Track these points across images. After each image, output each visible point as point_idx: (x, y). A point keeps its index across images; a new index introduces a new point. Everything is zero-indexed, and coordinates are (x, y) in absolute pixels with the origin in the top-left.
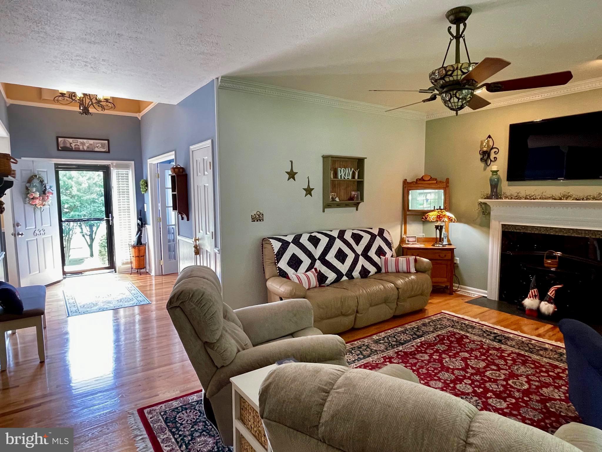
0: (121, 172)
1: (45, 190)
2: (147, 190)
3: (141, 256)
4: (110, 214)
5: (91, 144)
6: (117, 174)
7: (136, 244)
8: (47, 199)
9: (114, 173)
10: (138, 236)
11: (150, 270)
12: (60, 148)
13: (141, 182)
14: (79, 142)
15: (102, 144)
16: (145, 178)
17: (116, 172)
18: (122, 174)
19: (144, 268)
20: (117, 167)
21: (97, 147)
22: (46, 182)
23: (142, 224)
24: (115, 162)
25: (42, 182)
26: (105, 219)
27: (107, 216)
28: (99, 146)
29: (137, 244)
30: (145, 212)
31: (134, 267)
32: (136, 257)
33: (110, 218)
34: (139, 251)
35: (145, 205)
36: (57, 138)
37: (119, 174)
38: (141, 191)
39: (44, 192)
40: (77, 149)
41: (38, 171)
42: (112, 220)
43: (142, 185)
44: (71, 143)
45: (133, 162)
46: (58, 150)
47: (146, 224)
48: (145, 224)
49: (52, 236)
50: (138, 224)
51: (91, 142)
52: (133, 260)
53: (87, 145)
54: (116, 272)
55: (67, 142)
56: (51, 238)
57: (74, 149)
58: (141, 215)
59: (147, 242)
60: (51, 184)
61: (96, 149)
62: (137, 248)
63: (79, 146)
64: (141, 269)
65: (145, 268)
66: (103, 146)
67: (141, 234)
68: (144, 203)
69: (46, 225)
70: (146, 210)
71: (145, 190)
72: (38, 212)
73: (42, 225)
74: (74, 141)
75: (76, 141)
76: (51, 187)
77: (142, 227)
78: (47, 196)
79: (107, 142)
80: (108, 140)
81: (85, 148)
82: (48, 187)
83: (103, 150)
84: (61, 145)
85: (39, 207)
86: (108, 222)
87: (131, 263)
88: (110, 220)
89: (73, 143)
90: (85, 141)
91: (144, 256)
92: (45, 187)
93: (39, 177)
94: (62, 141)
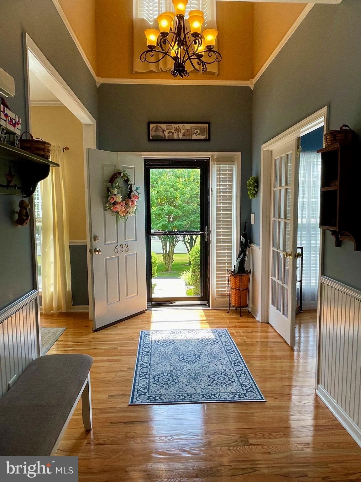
0: (223, 167)
1: (131, 191)
2: (257, 192)
3: (244, 290)
4: (206, 227)
5: (187, 130)
6: (217, 171)
7: (236, 272)
8: (132, 204)
9: (214, 169)
10: (239, 259)
11: (255, 310)
12: (151, 138)
13: (250, 182)
14: (173, 128)
15: (201, 129)
16: (254, 175)
17: (217, 167)
18: (224, 171)
19: (245, 307)
20: (220, 160)
21: (195, 133)
22: (133, 183)
23: (246, 242)
24: (216, 154)
25: (127, 181)
26: (200, 233)
27: (203, 229)
28: (197, 132)
29: (239, 272)
30: (250, 225)
31: (233, 303)
32: (236, 290)
33: (206, 233)
34: (241, 281)
35: (253, 215)
36: (149, 123)
37: (220, 171)
38: (248, 195)
39: (128, 196)
40: (171, 138)
41: (124, 168)
42: (209, 234)
43: (251, 186)
44: (165, 130)
45: (239, 153)
46: (149, 140)
47: (252, 242)
48: (250, 243)
49: (136, 253)
50: (241, 242)
51: (188, 126)
52: (233, 292)
53: (182, 131)
54: (209, 306)
55: (159, 129)
56: (135, 255)
57: (167, 138)
58: (245, 230)
59: (251, 268)
60: (138, 184)
61: (194, 137)
62: (238, 277)
63: (173, 133)
64: (243, 307)
65: (247, 306)
66: (202, 131)
67: (245, 255)
68: (250, 212)
69: (130, 239)
70: (253, 222)
71: (254, 192)
72: (121, 222)
73: (125, 239)
74: (168, 127)
75: (170, 127)
76: (137, 189)
77: (246, 247)
78: (132, 201)
79: (207, 125)
80: (209, 123)
81: (181, 137)
82: (134, 189)
83: (202, 137)
84: (153, 133)
85: (122, 215)
86: (203, 237)
87: (229, 295)
88: (206, 235)
89: (166, 131)
90: (180, 126)
91: (246, 289)
92: (131, 188)
93: (124, 175)
94: (154, 128)
